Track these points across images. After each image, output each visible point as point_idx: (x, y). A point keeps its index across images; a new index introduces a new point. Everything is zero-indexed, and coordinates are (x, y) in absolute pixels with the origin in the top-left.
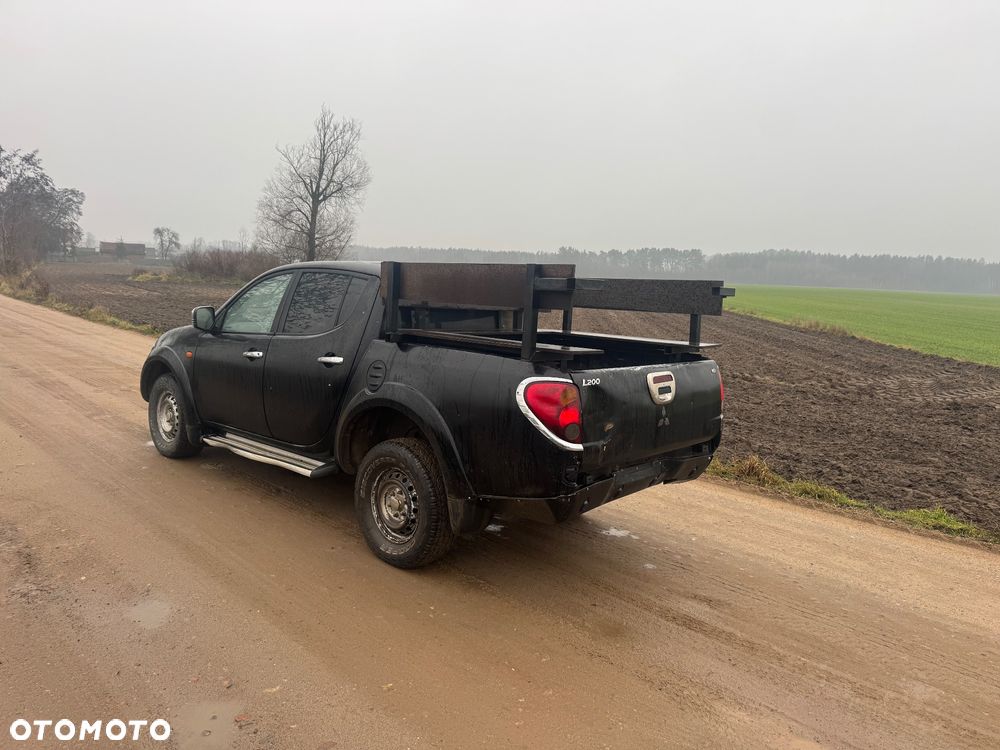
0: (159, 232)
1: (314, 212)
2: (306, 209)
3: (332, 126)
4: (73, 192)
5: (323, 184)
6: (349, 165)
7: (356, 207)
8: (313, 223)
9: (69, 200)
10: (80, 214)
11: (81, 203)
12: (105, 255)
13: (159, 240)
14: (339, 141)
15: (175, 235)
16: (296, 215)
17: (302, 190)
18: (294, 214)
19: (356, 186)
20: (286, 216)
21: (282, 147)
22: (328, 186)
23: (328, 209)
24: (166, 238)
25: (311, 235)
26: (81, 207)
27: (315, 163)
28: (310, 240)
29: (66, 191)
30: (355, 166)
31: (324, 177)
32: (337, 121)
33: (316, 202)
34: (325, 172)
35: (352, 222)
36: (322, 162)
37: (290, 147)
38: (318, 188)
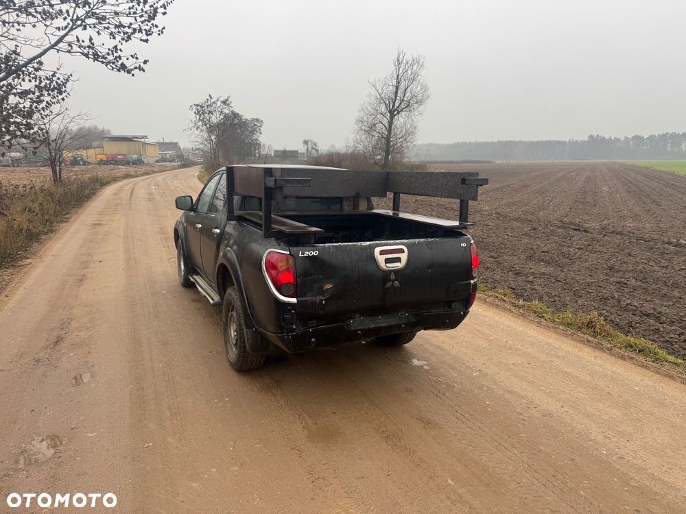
0: (306, 142)
1: (391, 123)
2: (385, 121)
3: (404, 61)
4: (257, 120)
5: (397, 104)
6: (416, 88)
7: (419, 117)
8: (389, 131)
9: (255, 125)
10: (261, 133)
11: (261, 126)
12: (276, 158)
13: (306, 148)
14: (409, 71)
15: (315, 144)
16: (379, 126)
17: (383, 108)
18: (377, 126)
19: (420, 102)
20: (372, 127)
21: (371, 81)
22: (401, 104)
23: (400, 120)
24: (310, 146)
25: (388, 139)
26: (262, 129)
27: (392, 89)
28: (387, 143)
29: (253, 120)
30: (419, 88)
31: (398, 98)
32: (408, 57)
33: (392, 116)
34: (399, 94)
35: (415, 128)
36: (397, 88)
37: (377, 79)
38: (393, 106)
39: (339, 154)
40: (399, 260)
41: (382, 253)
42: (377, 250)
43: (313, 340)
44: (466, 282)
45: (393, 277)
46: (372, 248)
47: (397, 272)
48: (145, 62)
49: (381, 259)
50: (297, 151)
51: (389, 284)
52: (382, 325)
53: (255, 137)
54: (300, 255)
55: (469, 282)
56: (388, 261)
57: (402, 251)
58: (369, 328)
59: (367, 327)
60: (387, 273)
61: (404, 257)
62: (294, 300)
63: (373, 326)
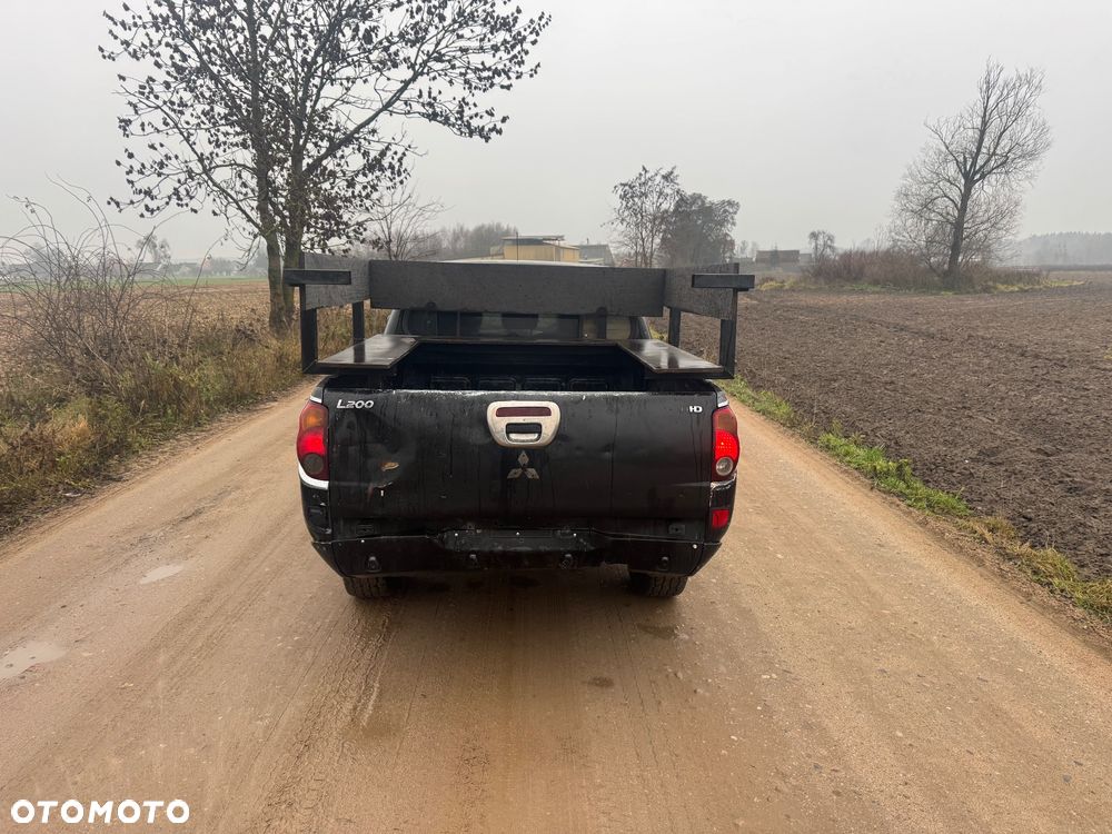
0: (814, 236)
1: (966, 196)
2: (955, 194)
3: (1001, 82)
4: (730, 203)
5: (980, 162)
6: (1023, 130)
7: (1026, 184)
8: (963, 210)
9: (725, 211)
10: (734, 224)
11: (735, 213)
12: (759, 265)
13: (814, 244)
14: (1010, 101)
15: (831, 238)
16: (941, 203)
17: (952, 170)
18: (939, 201)
19: (1030, 155)
20: (927, 204)
21: (932, 122)
22: (988, 160)
23: (984, 191)
24: (821, 242)
25: (958, 226)
26: (736, 217)
27: (972, 134)
28: (957, 232)
29: (723, 202)
30: (1028, 130)
31: (984, 150)
32: (1009, 74)
33: (970, 183)
34: (986, 142)
35: (1017, 204)
36: (983, 133)
37: (943, 119)
38: (974, 164)
39: (862, 254)
40: (537, 428)
41: (502, 412)
42: (494, 407)
43: (373, 558)
44: (699, 484)
45: (523, 459)
46: (485, 402)
47: (530, 451)
48: (504, 120)
49: (498, 425)
50: (798, 252)
51: (514, 473)
52: (519, 549)
53: (725, 230)
54: (339, 406)
55: (704, 484)
56: (511, 428)
57: (546, 412)
58: (491, 552)
59: (487, 549)
60: (511, 453)
61: (550, 424)
62: (324, 485)
63: (500, 548)
